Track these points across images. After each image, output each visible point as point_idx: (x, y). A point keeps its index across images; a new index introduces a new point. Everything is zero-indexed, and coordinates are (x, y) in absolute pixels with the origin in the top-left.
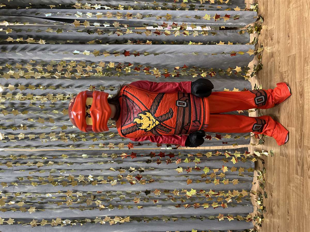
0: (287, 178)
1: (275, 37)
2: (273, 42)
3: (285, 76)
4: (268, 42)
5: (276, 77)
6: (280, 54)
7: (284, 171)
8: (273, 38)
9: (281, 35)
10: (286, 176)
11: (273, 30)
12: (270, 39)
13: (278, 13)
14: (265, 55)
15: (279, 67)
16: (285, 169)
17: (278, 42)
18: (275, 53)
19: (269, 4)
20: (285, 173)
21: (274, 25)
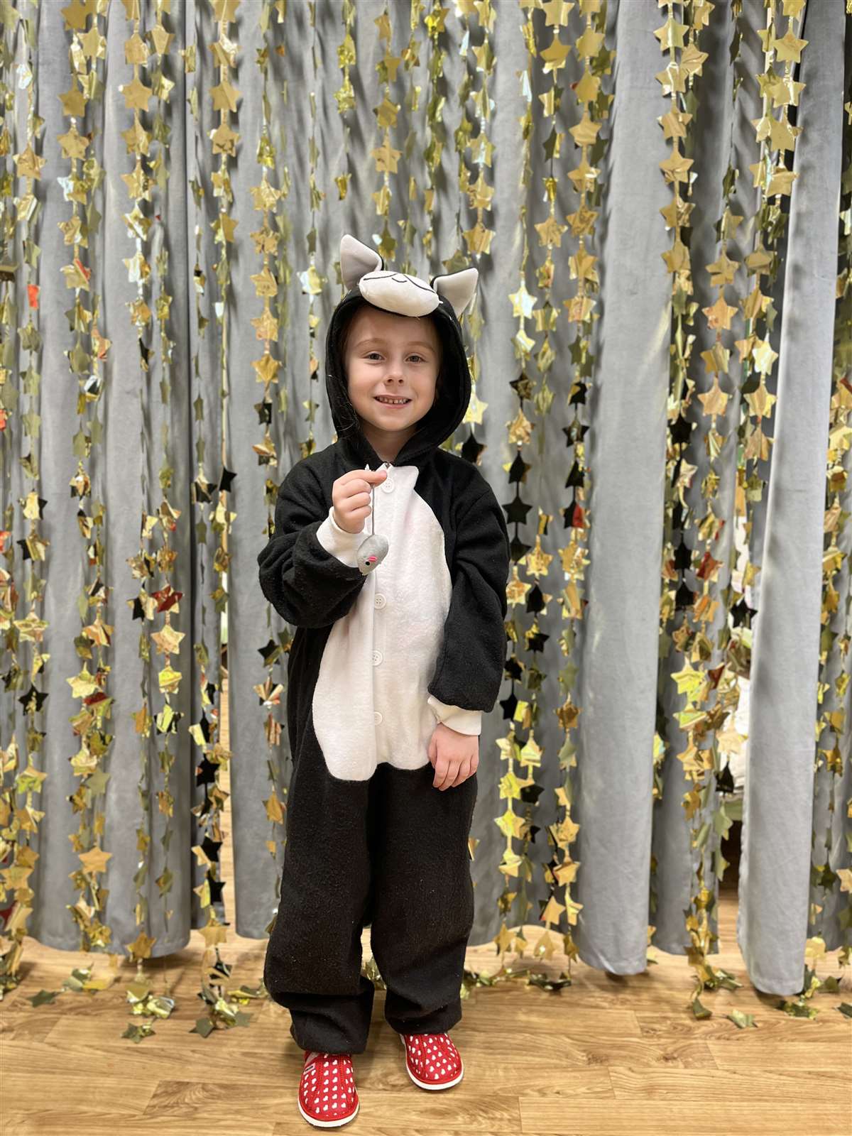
0: (55, 1107)
1: (678, 1074)
2: (654, 1063)
3: (501, 1119)
4: (655, 1041)
5: (501, 1073)
6: (598, 1095)
7: (91, 1097)
8: (670, 1064)
9: (676, 1107)
10: (65, 1107)
11: (705, 1063)
12: (670, 1049)
13: (777, 1092)
14: (601, 1024)
15: (542, 1092)
16: (100, 1103)
17: (650, 1091)
18: (608, 1075)
19: (821, 1047)
20: (81, 1101)
21: (727, 1071)
